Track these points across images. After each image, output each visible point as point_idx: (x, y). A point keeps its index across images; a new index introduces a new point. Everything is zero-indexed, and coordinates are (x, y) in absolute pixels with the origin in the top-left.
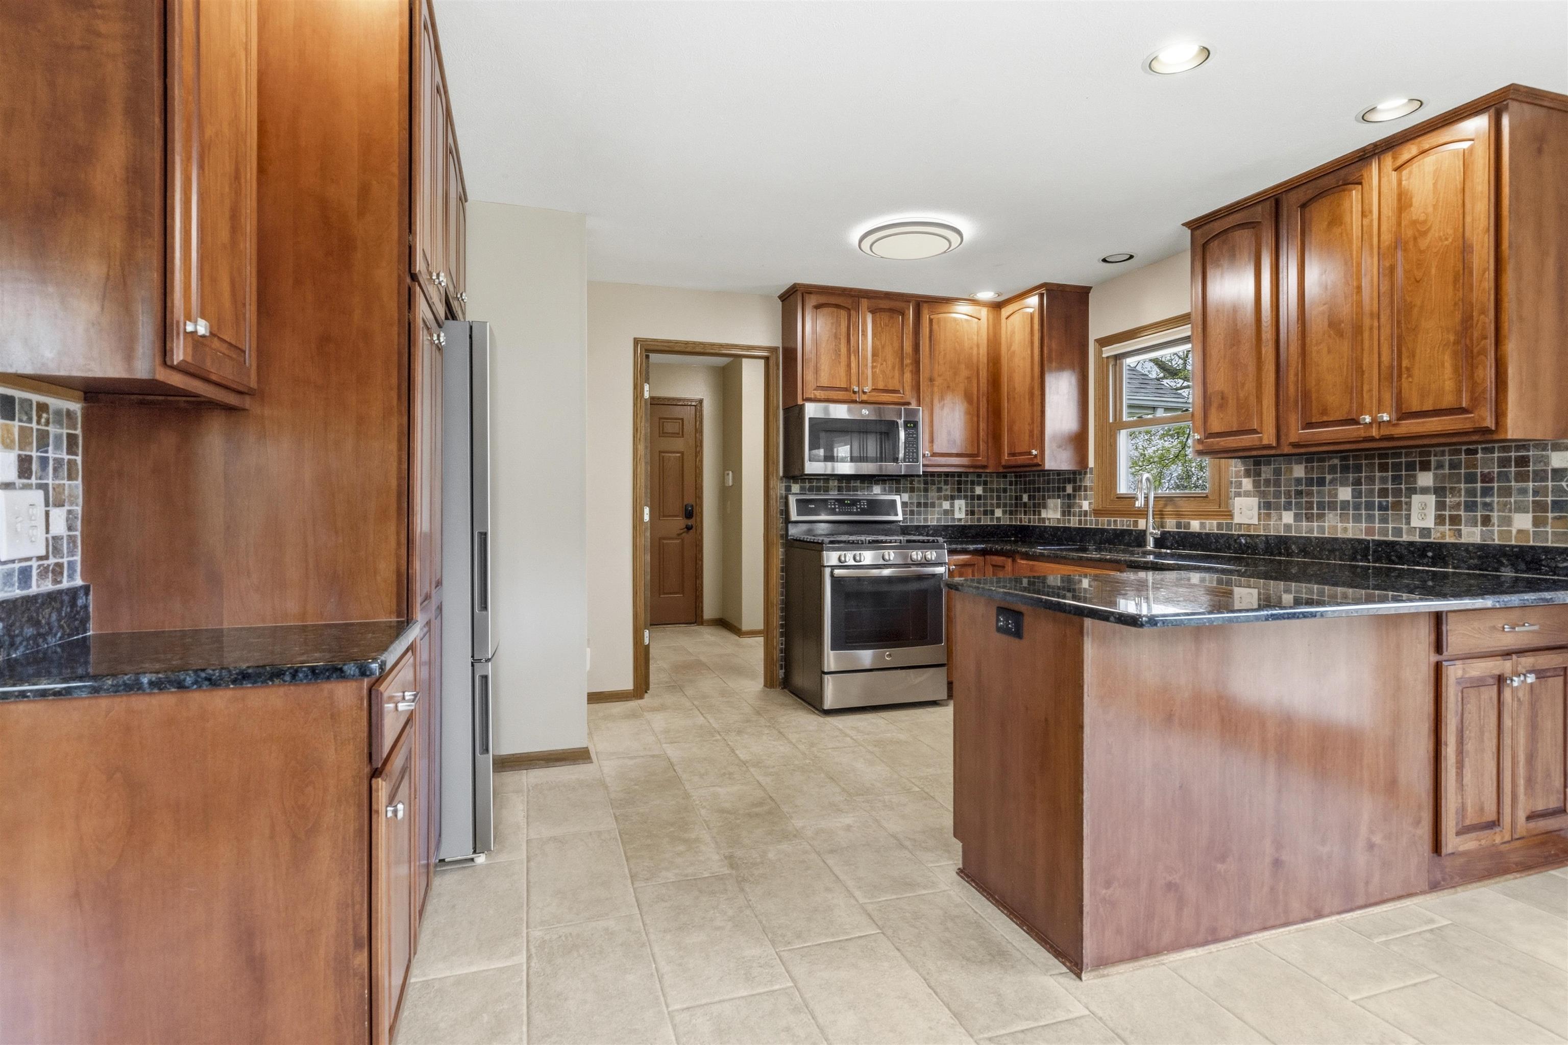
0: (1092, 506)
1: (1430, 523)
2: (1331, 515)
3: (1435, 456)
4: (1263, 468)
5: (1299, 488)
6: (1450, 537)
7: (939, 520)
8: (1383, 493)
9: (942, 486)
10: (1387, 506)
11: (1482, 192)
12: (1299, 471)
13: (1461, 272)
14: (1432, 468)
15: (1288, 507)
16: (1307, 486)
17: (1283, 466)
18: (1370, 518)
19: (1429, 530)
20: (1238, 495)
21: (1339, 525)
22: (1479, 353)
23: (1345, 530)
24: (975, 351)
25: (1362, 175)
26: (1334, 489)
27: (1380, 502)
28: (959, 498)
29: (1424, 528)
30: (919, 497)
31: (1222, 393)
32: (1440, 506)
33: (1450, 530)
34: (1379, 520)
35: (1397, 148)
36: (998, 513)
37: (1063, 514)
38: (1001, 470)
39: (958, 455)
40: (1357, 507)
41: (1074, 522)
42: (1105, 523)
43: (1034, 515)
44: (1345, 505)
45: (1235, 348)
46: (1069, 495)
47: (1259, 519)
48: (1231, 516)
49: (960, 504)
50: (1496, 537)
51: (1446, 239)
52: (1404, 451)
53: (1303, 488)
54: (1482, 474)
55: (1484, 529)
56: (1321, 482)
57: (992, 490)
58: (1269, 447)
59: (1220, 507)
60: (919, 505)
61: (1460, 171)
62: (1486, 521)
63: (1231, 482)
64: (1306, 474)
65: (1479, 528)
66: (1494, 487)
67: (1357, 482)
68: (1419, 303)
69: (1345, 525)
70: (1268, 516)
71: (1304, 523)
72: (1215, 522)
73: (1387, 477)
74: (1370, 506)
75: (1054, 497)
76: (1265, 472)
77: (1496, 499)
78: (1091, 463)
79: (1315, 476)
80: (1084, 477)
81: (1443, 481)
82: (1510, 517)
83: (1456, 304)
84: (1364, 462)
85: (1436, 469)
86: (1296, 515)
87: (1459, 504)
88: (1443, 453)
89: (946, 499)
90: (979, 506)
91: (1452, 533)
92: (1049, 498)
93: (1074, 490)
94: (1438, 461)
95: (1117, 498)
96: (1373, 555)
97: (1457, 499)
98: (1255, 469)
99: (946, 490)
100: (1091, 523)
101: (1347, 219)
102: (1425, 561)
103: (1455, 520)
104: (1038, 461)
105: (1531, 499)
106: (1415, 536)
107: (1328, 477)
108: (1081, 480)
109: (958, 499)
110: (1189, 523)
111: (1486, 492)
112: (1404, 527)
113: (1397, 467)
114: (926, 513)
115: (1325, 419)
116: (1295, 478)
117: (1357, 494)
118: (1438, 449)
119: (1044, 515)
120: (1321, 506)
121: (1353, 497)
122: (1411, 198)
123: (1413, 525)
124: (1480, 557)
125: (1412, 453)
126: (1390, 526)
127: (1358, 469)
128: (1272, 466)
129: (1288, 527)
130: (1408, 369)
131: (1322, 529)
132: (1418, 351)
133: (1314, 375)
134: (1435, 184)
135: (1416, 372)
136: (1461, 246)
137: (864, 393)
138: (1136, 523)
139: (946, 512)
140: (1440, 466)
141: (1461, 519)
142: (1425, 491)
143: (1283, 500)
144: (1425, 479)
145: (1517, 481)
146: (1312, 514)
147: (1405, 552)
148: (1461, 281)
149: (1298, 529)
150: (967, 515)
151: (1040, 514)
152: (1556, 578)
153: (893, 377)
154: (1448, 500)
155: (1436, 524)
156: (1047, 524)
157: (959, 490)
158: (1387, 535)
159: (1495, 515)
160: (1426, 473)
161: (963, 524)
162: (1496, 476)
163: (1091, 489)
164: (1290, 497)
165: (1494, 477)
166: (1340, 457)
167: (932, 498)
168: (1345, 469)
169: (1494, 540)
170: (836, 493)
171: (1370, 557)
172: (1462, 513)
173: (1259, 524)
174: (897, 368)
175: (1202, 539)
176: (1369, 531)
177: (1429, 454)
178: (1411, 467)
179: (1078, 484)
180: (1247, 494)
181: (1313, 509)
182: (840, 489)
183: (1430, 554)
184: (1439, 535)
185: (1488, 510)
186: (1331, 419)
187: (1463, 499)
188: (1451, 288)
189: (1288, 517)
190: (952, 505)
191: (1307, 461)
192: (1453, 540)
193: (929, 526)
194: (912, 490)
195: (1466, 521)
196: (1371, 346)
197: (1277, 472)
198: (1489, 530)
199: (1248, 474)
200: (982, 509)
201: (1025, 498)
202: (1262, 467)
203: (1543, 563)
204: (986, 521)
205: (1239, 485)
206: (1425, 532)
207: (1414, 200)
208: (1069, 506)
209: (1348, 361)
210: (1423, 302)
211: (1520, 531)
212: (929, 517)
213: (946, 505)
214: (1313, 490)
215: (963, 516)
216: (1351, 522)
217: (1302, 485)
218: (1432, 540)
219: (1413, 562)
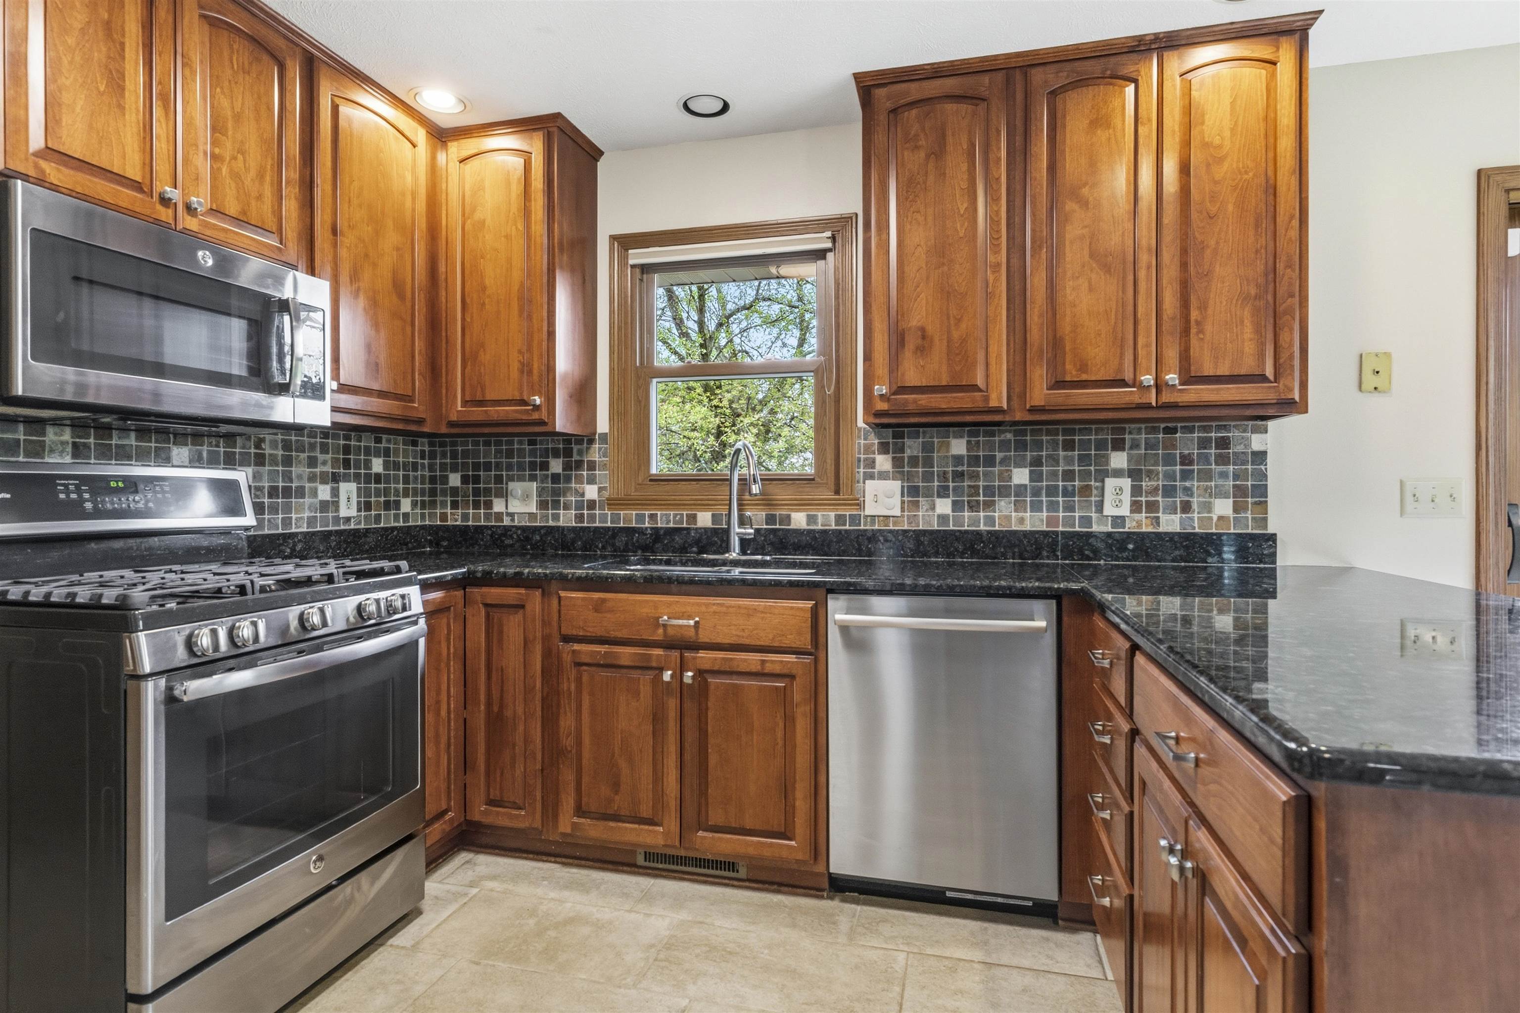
0: (606, 494)
1: (1125, 510)
2: (1003, 503)
3: (1130, 433)
4: (908, 442)
5: (960, 469)
6: (1147, 526)
7: (311, 521)
8: (1069, 475)
9: (318, 455)
10: (1074, 490)
11: (1288, 126)
12: (959, 447)
13: (1264, 214)
14: (1127, 446)
15: (943, 493)
16: (969, 465)
17: (936, 440)
18: (1053, 506)
19: (1123, 518)
20: (871, 477)
21: (1013, 514)
22: (1286, 313)
23: (1022, 521)
24: (408, 204)
25: (1138, 71)
26: (1008, 470)
27: (1065, 487)
28: (346, 478)
29: (1117, 517)
30: (273, 475)
31: (923, 330)
32: (1136, 490)
33: (1146, 518)
34: (1063, 507)
35: (1182, 50)
36: (406, 505)
37: (543, 505)
38: (444, 430)
39: (382, 394)
40: (1036, 493)
41: (566, 519)
42: (629, 518)
43: (476, 505)
44: (1021, 490)
45: (946, 268)
46: (556, 478)
47: (903, 510)
48: (860, 505)
49: (348, 489)
50: (1196, 525)
51: (1246, 173)
52: (1093, 427)
53: (965, 468)
54: (1182, 456)
55: (1184, 516)
56: (990, 461)
57: (396, 466)
58: (998, 411)
59: (837, 492)
60: (273, 492)
61: (1262, 95)
62: (1186, 507)
63: (859, 460)
64: (968, 450)
65: (1179, 516)
66: (1194, 470)
67: (1037, 462)
68: (1212, 243)
69: (1020, 514)
70: (916, 504)
71: (966, 514)
72: (832, 515)
73: (1073, 457)
74: (1052, 491)
75: (521, 479)
76: (910, 447)
77: (1196, 483)
78: (603, 425)
79: (981, 454)
80: (588, 449)
81: (1138, 463)
82: (1210, 503)
83: (1257, 252)
84: (1044, 438)
85: (1131, 448)
86: (954, 503)
87: (1156, 489)
88: (1139, 431)
89: (323, 479)
90: (378, 495)
91: (1149, 521)
92: (511, 479)
93: (567, 467)
94: (1133, 439)
95: (651, 480)
96: (1062, 551)
97: (1155, 483)
98: (895, 444)
99: (324, 463)
100: (604, 519)
101: (1117, 121)
102: (1125, 555)
103: (1152, 507)
104: (544, 415)
105: (1231, 483)
106: (1107, 526)
107: (999, 455)
108: (580, 453)
109: (345, 481)
110: (789, 517)
111: (1186, 475)
112: (1093, 515)
113: (1085, 445)
114: (288, 509)
115: (1084, 377)
116: (952, 456)
117: (1035, 477)
118: (1133, 426)
119: (498, 506)
120: (989, 491)
121: (1031, 480)
122: (1203, 115)
123: (1106, 513)
124: (1187, 548)
125: (1102, 429)
126: (1077, 515)
127: (1039, 445)
128: (921, 440)
129: (943, 518)
130: (1198, 323)
131: (990, 520)
132: (1211, 302)
133: (1068, 319)
134: (1233, 103)
135: (1208, 328)
136: (1263, 184)
137: (190, 209)
138: (693, 518)
139: (324, 506)
140: (1135, 445)
141: (1159, 507)
142: (1118, 473)
143: (936, 483)
144: (1119, 460)
145: (1217, 464)
146: (978, 502)
147: (1100, 545)
148: (1264, 226)
149: (958, 521)
150: (359, 510)
151: (489, 505)
152: (1262, 566)
153: (260, 197)
154: (1144, 484)
155: (1132, 511)
156: (507, 522)
157: (347, 464)
158: (1074, 526)
159: (1195, 501)
160: (1119, 453)
161: (352, 527)
162: (1195, 458)
163: (604, 466)
164: (946, 480)
165: (1193, 460)
166: (1015, 431)
167: (300, 477)
168: (1021, 446)
169: (1194, 528)
170: (68, 459)
171: (1059, 554)
172: (1160, 499)
173: (903, 516)
174: (268, 178)
175: (815, 538)
176: (1050, 521)
177: (1123, 431)
178: (1101, 445)
179: (576, 457)
180: (883, 476)
181: (979, 495)
182: (78, 451)
183: (1131, 546)
184: (1134, 524)
185: (1188, 495)
186: (1094, 378)
187: (1160, 483)
188: (1252, 233)
189: (944, 506)
190: (335, 493)
191: (970, 434)
192: (1150, 529)
193: (295, 535)
194: (260, 460)
195: (1164, 509)
196: (1149, 289)
197: (928, 448)
198: (1189, 518)
199: (884, 449)
200: (382, 499)
201: (455, 480)
202: (906, 440)
203: (1251, 550)
204: (388, 521)
205: (872, 463)
206: (1119, 520)
207: (1207, 117)
208: (556, 493)
209: (1117, 305)
210: (1217, 243)
211: (1220, 518)
212: (294, 516)
213: (324, 492)
214: (978, 472)
215: (353, 512)
216: (1029, 510)
217: (963, 465)
218: (1126, 530)
219: (1111, 557)
